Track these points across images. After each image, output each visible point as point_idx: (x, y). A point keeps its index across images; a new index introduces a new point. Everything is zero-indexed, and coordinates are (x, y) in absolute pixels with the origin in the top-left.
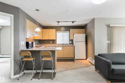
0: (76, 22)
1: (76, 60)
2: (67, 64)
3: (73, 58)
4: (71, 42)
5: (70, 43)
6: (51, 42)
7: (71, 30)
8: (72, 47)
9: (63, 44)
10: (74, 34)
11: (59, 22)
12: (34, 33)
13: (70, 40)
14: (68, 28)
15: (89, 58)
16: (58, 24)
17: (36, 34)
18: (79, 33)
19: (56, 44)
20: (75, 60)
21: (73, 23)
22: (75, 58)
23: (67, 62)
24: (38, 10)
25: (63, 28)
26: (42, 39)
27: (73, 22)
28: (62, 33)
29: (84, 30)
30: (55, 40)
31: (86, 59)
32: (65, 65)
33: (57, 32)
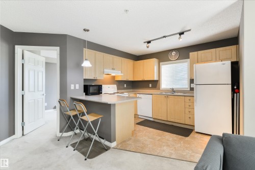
0: (190, 30)
4: (193, 85)
5: (191, 89)
6: (150, 85)
8: (189, 98)
9: (173, 91)
11: (149, 42)
12: (106, 70)
16: (148, 47)
17: (113, 71)
18: (216, 60)
19: (159, 89)
20: (193, 134)
24: (88, 31)
25: (174, 53)
27: (182, 34)
30: (157, 81)
33: (161, 63)
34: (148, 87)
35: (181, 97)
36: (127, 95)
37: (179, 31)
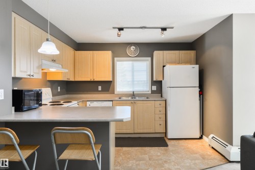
0: (172, 28)
1: (173, 142)
2: (146, 157)
3: (163, 135)
4: (154, 88)
5: (153, 92)
6: (100, 88)
7: (156, 53)
8: (159, 102)
9: (133, 95)
10: (164, 66)
11: (121, 29)
12: (44, 62)
13: (154, 83)
14: (147, 49)
15: (212, 136)
16: (119, 35)
17: (53, 64)
18: (180, 62)
19: (113, 93)
20: (169, 142)
21: (165, 32)
22: (170, 136)
23: (147, 149)
25: (133, 48)
26: (72, 79)
27: (164, 29)
28: (131, 62)
29: (192, 54)
30: (110, 82)
31: (201, 138)
32: (141, 162)
33: (116, 59)
34: (96, 91)
35: (151, 102)
36: (77, 106)
37: (163, 26)
